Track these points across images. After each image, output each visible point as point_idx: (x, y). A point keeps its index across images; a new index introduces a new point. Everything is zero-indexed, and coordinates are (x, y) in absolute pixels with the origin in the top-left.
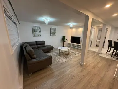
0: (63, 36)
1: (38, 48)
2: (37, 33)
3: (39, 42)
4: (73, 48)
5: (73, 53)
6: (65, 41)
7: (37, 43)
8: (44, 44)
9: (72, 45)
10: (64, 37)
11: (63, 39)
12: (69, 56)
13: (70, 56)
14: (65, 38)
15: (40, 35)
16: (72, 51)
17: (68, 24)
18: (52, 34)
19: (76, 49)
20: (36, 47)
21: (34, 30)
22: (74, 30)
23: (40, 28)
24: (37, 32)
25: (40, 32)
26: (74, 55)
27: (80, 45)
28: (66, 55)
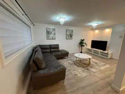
0: (81, 40)
1: (51, 52)
2: (52, 36)
3: (53, 46)
4: (95, 55)
5: (96, 63)
6: (84, 46)
7: (51, 47)
8: (58, 48)
9: (93, 51)
10: (83, 40)
11: (82, 43)
12: (89, 68)
13: (92, 67)
14: (84, 42)
15: (54, 38)
16: (93, 60)
17: (90, 24)
18: (68, 37)
19: (99, 58)
20: (49, 52)
21: (49, 32)
22: (97, 31)
23: (54, 30)
24: (51, 34)
25: (54, 34)
26: (97, 67)
27: (106, 52)
28: (84, 66)
